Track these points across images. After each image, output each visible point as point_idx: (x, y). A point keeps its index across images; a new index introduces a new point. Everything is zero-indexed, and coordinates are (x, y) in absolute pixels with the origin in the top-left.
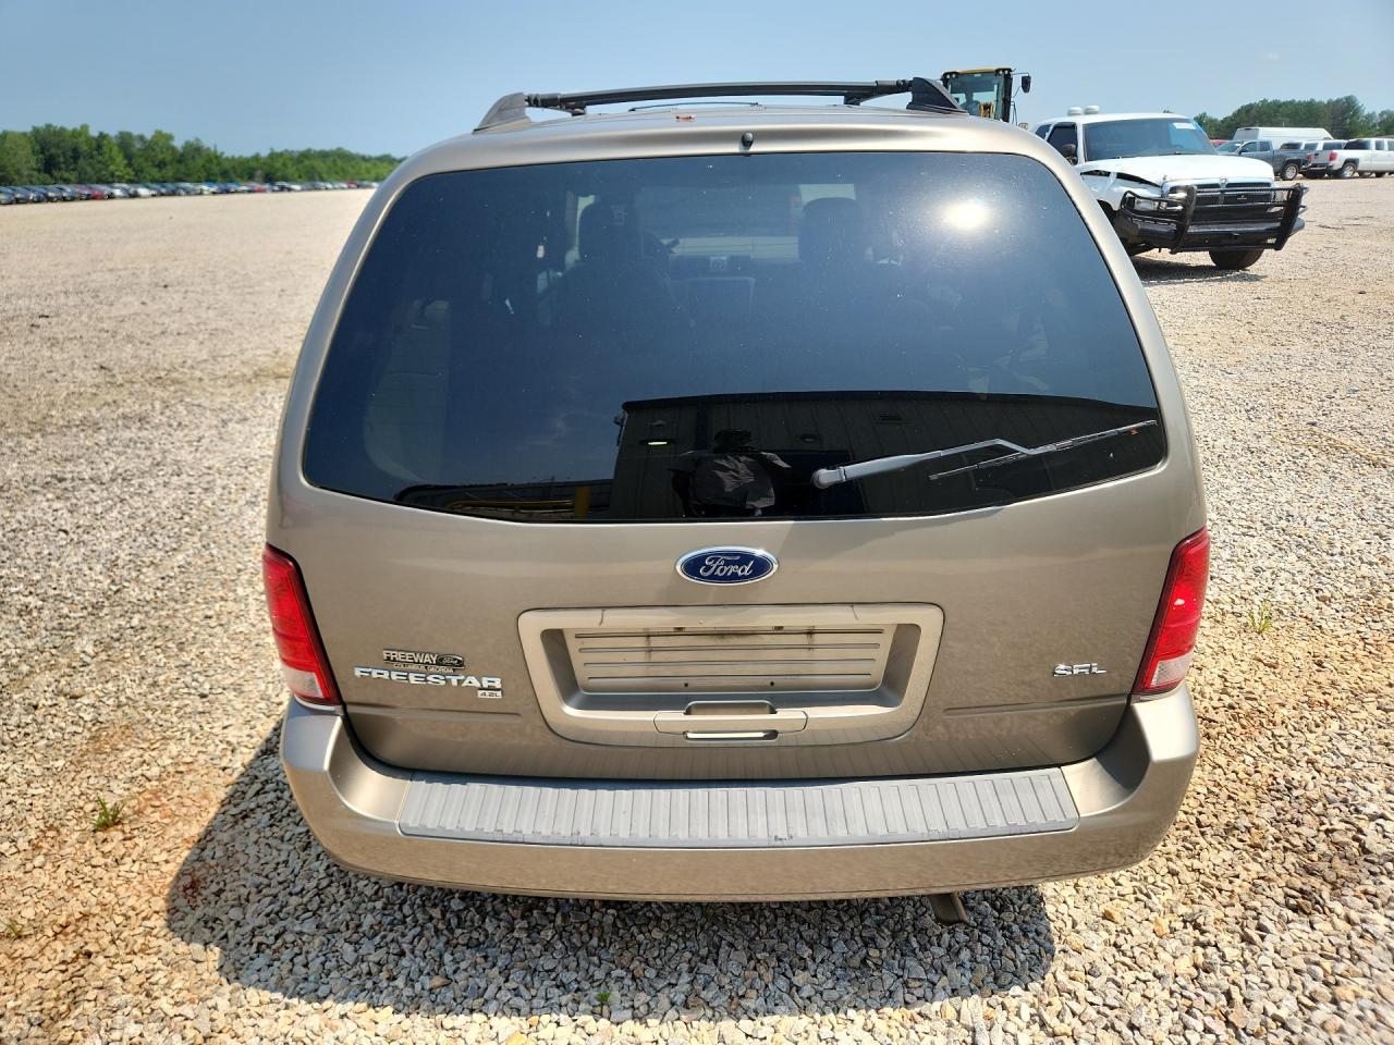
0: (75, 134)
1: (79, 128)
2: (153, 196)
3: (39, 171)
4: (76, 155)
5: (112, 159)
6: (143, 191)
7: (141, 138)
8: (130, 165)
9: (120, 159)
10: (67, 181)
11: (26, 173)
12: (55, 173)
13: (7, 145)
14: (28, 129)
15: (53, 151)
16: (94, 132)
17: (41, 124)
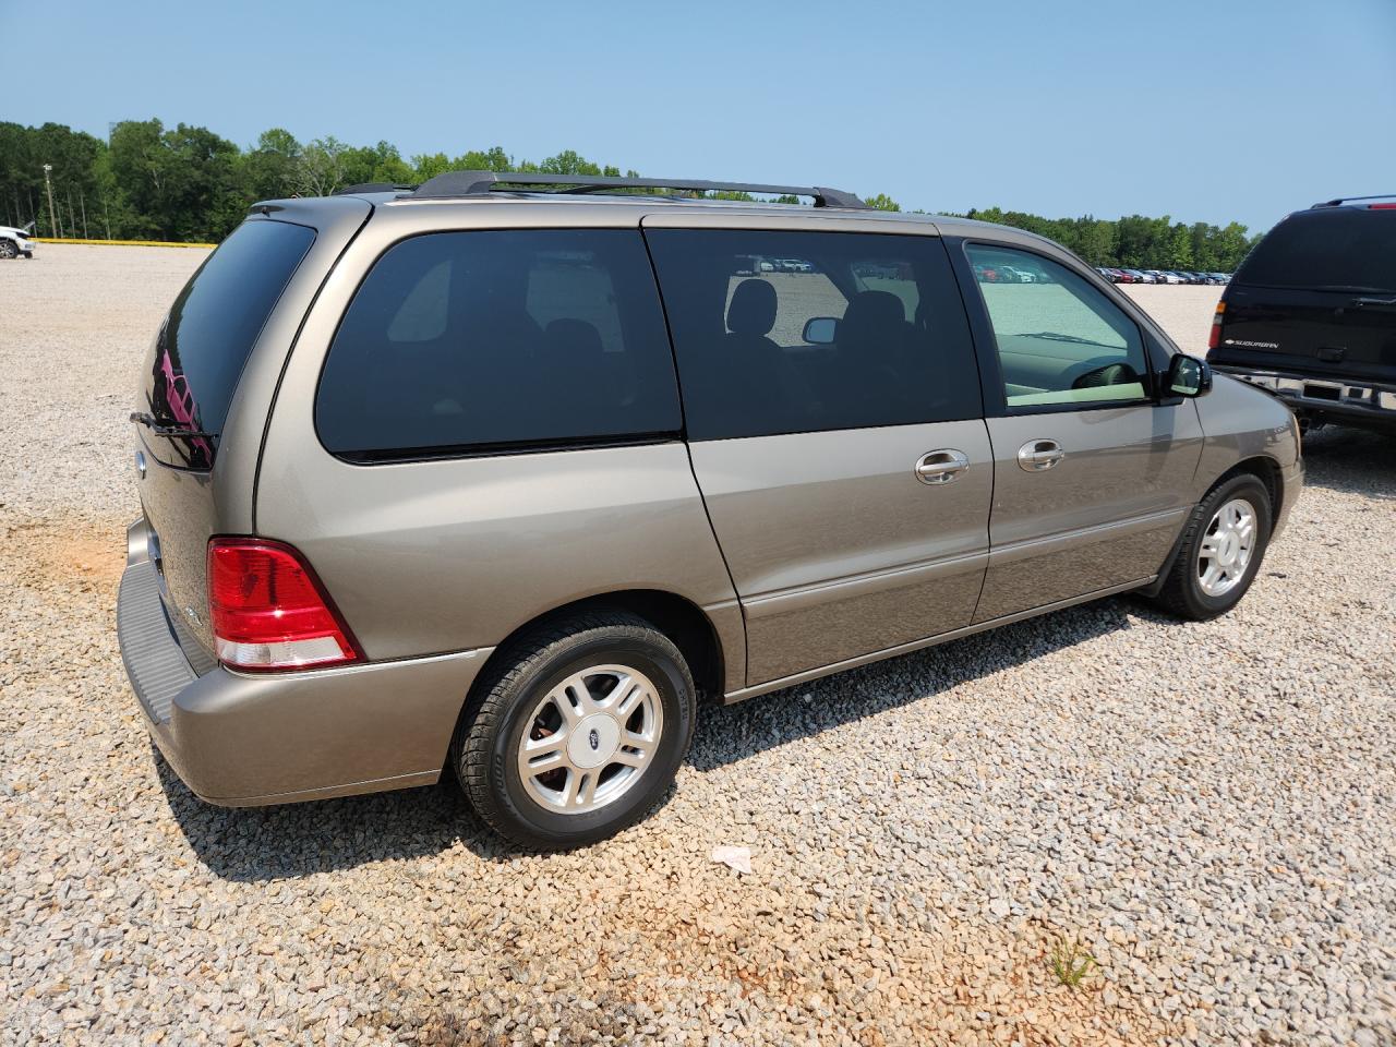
0: (1157, 223)
1: (1161, 219)
2: (1181, 283)
3: (1111, 255)
4: (1150, 240)
5: (1179, 249)
6: (1172, 278)
7: (1215, 229)
8: (1193, 254)
9: (1186, 249)
10: (1131, 266)
11: (1100, 256)
12: (1124, 259)
13: (1095, 232)
14: (1117, 219)
15: (1130, 238)
16: (1172, 224)
17: (1129, 215)
